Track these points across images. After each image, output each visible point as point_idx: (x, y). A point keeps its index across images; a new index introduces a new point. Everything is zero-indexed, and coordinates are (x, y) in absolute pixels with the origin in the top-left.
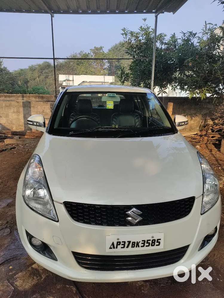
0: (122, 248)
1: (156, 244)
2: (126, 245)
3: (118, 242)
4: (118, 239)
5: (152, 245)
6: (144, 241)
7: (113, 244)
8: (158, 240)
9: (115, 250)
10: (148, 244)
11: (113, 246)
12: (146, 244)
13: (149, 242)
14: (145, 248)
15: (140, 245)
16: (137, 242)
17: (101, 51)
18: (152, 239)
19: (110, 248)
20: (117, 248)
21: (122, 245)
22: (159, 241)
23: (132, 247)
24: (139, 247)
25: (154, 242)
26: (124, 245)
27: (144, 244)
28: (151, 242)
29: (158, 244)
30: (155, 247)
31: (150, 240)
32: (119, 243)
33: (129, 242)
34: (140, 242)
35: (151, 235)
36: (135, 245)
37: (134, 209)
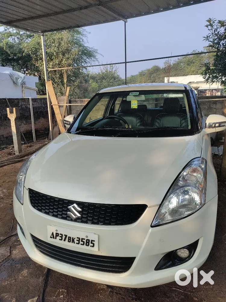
0: (60, 239)
1: (91, 244)
2: (64, 238)
3: (56, 233)
4: (57, 231)
5: (86, 245)
6: (79, 238)
7: (53, 234)
9: (55, 240)
10: (82, 243)
11: (53, 236)
13: (83, 240)
14: (80, 245)
15: (76, 241)
16: (73, 238)
18: (86, 239)
19: (51, 237)
20: (56, 238)
21: (60, 237)
22: (93, 242)
23: (68, 241)
24: (74, 243)
25: (88, 242)
26: (62, 237)
27: (79, 241)
28: (85, 241)
29: (92, 245)
30: (89, 248)
31: (84, 239)
32: (57, 235)
33: (66, 236)
34: (75, 238)
36: (71, 240)
37: (75, 205)
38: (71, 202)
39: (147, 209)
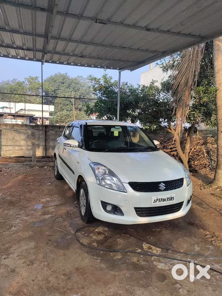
0: (158, 202)
2: (160, 200)
4: (157, 198)
5: (171, 200)
6: (168, 198)
7: (155, 200)
8: (173, 197)
9: (156, 203)
11: (155, 201)
12: (169, 200)
14: (168, 202)
15: (166, 200)
17: (37, 81)
19: (154, 202)
20: (156, 202)
25: (172, 199)
26: (159, 200)
27: (167, 199)
28: (170, 198)
29: (173, 199)
30: (172, 201)
32: (157, 200)
33: (162, 199)
35: (170, 195)
36: (164, 200)
37: (162, 183)
38: (160, 183)
39: (184, 179)
